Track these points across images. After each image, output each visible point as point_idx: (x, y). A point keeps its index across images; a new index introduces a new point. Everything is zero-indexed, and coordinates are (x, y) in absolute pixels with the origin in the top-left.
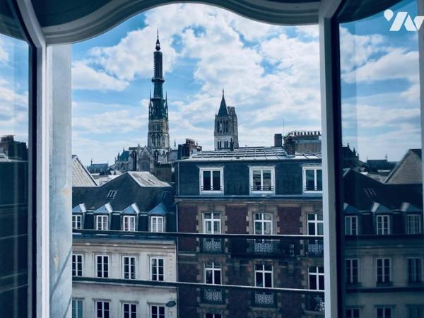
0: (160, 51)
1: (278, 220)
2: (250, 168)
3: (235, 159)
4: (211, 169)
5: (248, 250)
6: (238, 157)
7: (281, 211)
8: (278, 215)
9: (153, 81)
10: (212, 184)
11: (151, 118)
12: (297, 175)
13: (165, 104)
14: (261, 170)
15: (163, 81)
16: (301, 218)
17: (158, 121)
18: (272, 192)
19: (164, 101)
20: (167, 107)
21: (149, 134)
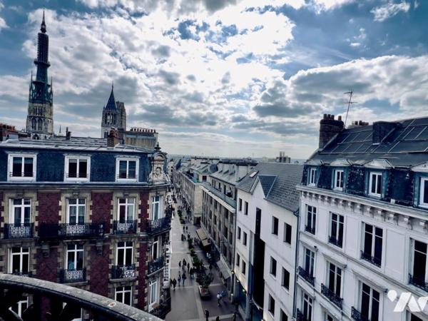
0: (46, 33)
1: (91, 204)
2: (66, 157)
3: (53, 147)
4: (23, 156)
5: (59, 233)
6: (57, 146)
7: (94, 196)
8: (92, 199)
9: (35, 63)
10: (23, 171)
11: (32, 101)
12: (111, 165)
13: (49, 89)
14: (78, 159)
15: (48, 66)
16: (112, 202)
17: (41, 105)
18: (87, 180)
19: (49, 86)
20: (51, 92)
21: (29, 117)
